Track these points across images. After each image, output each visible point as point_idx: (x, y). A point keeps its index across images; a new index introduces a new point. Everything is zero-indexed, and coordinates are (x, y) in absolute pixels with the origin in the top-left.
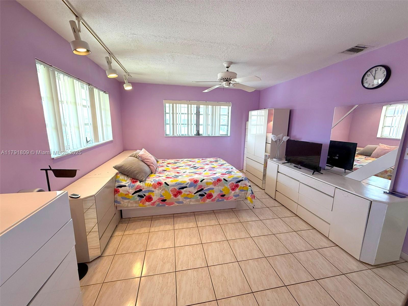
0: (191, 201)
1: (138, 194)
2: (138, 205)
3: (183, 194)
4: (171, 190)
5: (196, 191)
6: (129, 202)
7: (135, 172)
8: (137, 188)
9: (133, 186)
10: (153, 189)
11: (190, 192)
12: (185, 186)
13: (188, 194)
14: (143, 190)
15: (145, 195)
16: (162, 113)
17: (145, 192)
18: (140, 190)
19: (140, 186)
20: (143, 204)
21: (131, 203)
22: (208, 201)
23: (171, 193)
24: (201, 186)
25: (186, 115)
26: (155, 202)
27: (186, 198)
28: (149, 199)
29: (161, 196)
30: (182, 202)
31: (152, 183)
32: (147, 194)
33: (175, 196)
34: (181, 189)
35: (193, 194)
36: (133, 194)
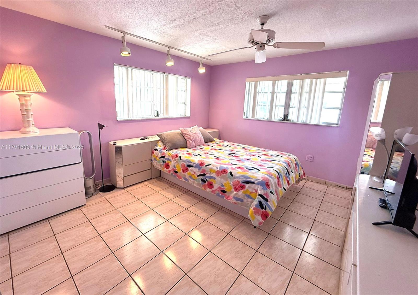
0: (194, 182)
1: (162, 159)
2: (161, 168)
3: (189, 172)
4: (182, 165)
5: (199, 173)
6: (157, 163)
8: (163, 154)
9: (162, 152)
10: (171, 159)
11: (194, 173)
12: (192, 165)
13: (192, 175)
15: (166, 162)
17: (167, 159)
18: (164, 157)
19: (165, 154)
20: (164, 168)
21: (158, 165)
23: (181, 167)
24: (205, 171)
27: (191, 177)
28: (168, 166)
29: (175, 167)
30: (188, 180)
31: (172, 154)
33: (183, 171)
34: (188, 166)
35: (196, 176)
36: (160, 158)
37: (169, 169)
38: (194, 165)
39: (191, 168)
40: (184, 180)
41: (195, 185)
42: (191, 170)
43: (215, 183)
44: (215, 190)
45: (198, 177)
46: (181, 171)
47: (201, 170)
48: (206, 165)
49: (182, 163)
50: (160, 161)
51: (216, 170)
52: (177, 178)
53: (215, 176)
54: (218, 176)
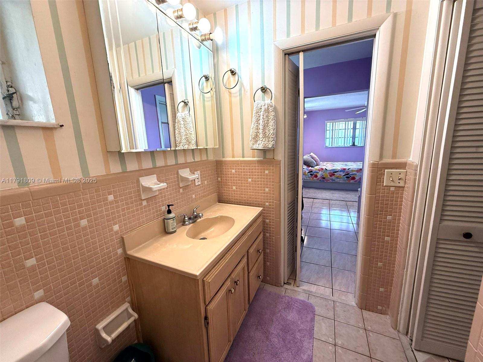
0: (340, 180)
1: (310, 173)
2: (309, 179)
3: (335, 175)
4: (328, 173)
5: (344, 174)
6: (305, 177)
7: (310, 162)
8: (310, 170)
9: (308, 169)
10: (318, 172)
11: (340, 175)
12: (337, 171)
13: (338, 176)
14: (313, 171)
15: (314, 174)
16: (324, 130)
17: (314, 172)
18: (312, 171)
19: (312, 170)
20: (313, 178)
21: (307, 178)
22: (352, 181)
23: (328, 174)
24: (348, 172)
25: (344, 130)
26: (318, 179)
27: (337, 178)
28: (316, 176)
29: (323, 175)
30: (334, 180)
31: (318, 169)
32: (315, 174)
33: (331, 176)
34: (333, 173)
35: (342, 176)
36: (308, 173)
37: (318, 178)
38: (339, 171)
39: (337, 173)
40: (331, 181)
41: (340, 182)
42: (337, 174)
43: (356, 176)
44: (357, 180)
45: (344, 176)
46: (329, 176)
47: (345, 172)
48: (347, 169)
49: (328, 172)
50: (308, 174)
51: (356, 170)
52: (325, 181)
53: (356, 173)
54: (358, 172)
